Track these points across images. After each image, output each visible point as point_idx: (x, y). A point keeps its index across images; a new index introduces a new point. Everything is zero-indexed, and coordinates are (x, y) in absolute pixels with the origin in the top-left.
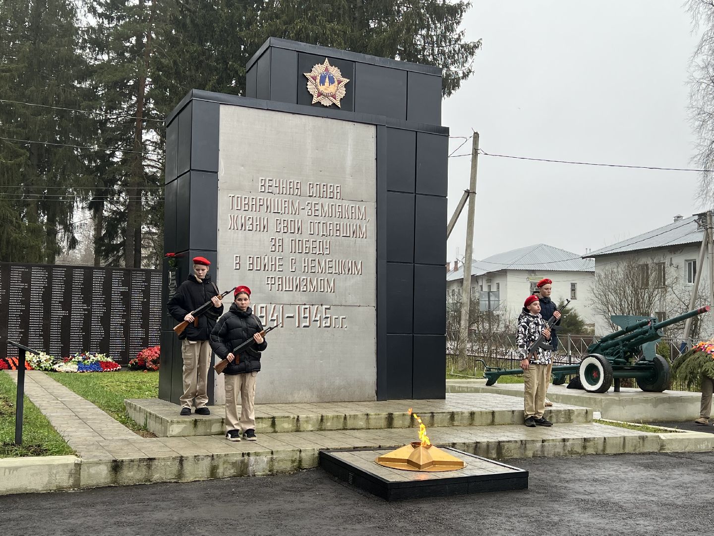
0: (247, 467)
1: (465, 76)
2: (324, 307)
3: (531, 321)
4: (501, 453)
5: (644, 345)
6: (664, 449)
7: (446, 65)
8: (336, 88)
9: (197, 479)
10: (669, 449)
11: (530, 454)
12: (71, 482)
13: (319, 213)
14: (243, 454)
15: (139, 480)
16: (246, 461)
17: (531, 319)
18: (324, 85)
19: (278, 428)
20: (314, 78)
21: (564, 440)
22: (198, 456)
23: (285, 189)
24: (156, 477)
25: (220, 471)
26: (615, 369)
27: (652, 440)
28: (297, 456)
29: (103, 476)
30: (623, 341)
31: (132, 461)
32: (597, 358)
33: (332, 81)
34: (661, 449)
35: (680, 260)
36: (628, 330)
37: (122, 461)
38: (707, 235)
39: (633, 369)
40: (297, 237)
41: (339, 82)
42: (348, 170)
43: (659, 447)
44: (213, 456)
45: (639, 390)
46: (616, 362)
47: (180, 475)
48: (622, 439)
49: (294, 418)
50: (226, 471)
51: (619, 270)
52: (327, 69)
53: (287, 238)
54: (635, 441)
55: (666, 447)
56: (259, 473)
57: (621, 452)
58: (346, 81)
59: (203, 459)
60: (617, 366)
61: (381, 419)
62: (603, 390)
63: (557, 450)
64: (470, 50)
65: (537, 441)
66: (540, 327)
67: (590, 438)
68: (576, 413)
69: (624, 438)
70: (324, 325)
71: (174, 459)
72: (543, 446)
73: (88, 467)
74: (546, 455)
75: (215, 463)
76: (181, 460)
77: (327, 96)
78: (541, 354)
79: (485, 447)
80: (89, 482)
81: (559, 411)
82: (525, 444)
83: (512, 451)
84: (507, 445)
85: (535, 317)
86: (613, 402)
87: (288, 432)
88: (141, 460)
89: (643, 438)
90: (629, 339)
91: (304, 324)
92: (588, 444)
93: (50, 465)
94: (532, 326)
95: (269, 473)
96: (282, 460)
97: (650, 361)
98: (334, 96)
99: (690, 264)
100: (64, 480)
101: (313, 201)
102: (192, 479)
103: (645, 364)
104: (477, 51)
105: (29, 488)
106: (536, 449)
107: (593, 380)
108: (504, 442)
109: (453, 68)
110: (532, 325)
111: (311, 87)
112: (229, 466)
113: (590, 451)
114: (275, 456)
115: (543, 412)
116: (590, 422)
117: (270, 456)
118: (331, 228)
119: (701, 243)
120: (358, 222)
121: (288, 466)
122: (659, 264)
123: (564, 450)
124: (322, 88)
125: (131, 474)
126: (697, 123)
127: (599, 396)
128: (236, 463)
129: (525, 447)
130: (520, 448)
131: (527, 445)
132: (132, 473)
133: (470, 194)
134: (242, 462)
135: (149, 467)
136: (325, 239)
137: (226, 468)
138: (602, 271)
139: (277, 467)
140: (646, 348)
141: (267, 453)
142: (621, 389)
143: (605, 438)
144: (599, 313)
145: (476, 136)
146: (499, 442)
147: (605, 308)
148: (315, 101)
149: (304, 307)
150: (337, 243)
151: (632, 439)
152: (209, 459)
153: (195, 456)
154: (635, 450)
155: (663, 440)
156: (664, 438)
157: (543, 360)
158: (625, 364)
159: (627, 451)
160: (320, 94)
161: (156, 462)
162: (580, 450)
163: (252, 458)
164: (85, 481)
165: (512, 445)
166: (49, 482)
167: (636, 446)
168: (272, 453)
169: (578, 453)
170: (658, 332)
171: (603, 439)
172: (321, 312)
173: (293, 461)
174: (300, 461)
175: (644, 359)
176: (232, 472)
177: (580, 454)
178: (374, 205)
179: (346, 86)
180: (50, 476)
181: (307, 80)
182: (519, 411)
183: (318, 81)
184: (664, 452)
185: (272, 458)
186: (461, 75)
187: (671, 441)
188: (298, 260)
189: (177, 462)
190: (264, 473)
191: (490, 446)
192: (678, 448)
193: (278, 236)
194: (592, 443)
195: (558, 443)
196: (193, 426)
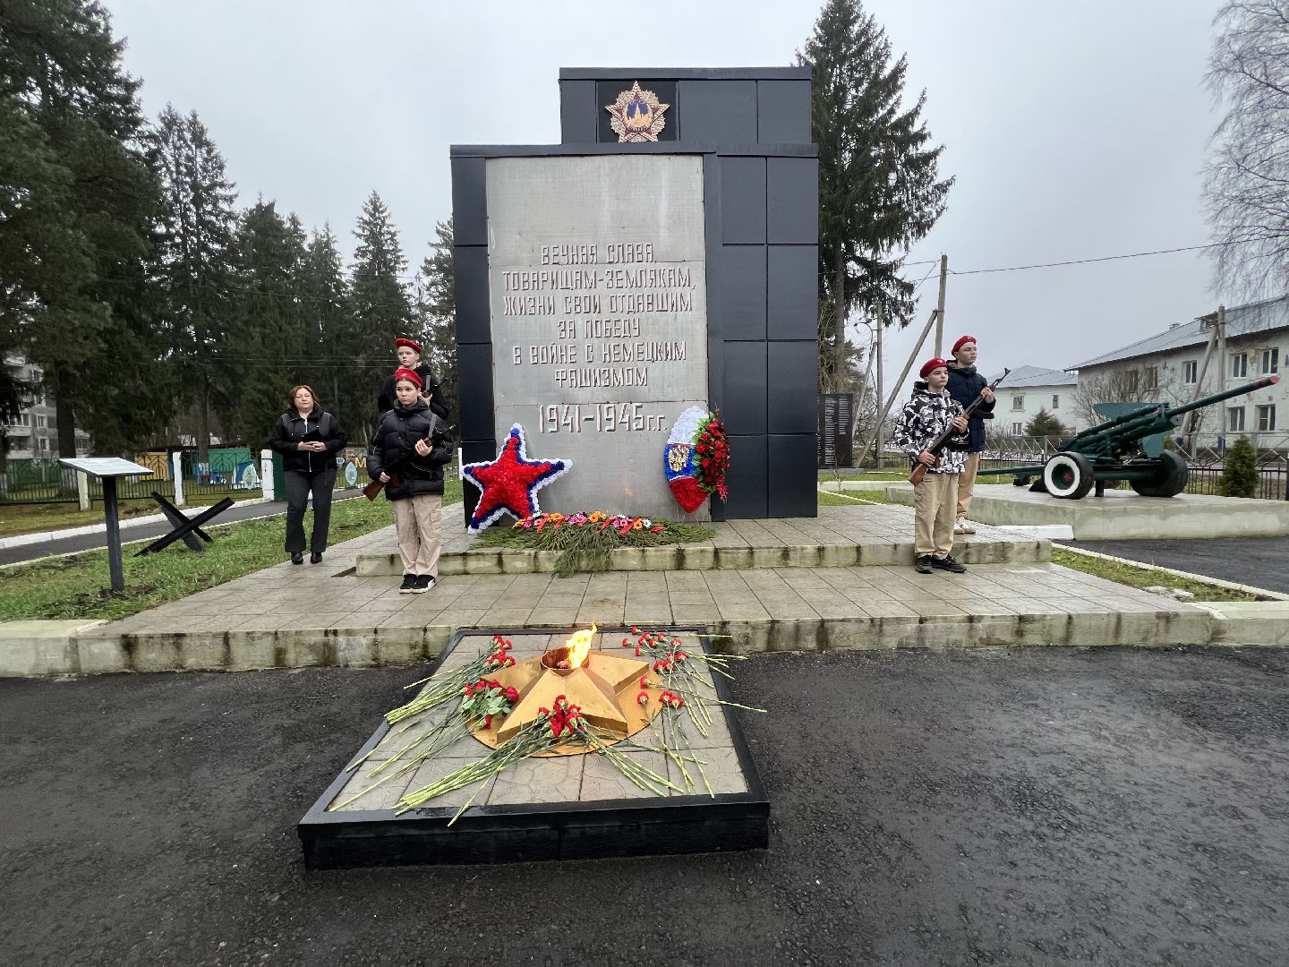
0: (335, 653)
1: (939, 214)
2: (634, 405)
3: (925, 404)
4: (827, 642)
5: (1145, 440)
6: (1220, 640)
7: (919, 208)
8: (650, 120)
9: (255, 668)
10: (1232, 641)
11: (892, 643)
12: (68, 664)
13: (624, 283)
14: (326, 633)
15: (166, 667)
16: (331, 643)
17: (927, 400)
18: (633, 117)
19: (507, 568)
20: (619, 111)
21: (971, 619)
22: (253, 632)
23: (575, 257)
24: (191, 662)
25: (291, 657)
26: (1097, 469)
27: (1190, 621)
28: (419, 638)
29: (112, 657)
30: (1112, 434)
31: (151, 637)
32: (1069, 456)
33: (644, 110)
34: (1213, 639)
35: (1177, 363)
36: (1120, 421)
37: (136, 637)
38: (1218, 331)
39: (1126, 468)
40: (594, 317)
41: (655, 110)
42: (663, 222)
43: (1207, 636)
44: (276, 633)
45: (1134, 493)
46: (1098, 461)
47: (227, 659)
48: (1113, 621)
49: (530, 555)
50: (300, 659)
51: (1105, 378)
52: (637, 97)
53: (580, 321)
54: (1144, 622)
55: (1227, 635)
56: (354, 663)
57: (1110, 642)
58: (666, 106)
59: (260, 638)
60: (1100, 466)
61: (665, 556)
62: (1078, 495)
63: (953, 637)
64: (943, 188)
65: (908, 620)
66: (943, 412)
67: (1033, 616)
68: (1016, 548)
69: (1119, 617)
70: (635, 428)
71: (215, 636)
72: (921, 630)
73: (88, 645)
74: (928, 644)
75: (281, 644)
76: (226, 638)
77: (639, 132)
78: (946, 457)
79: (791, 629)
80: (94, 665)
81: (983, 546)
82: (881, 626)
83: (851, 638)
84: (838, 628)
85: (935, 396)
86: (1093, 513)
87: (521, 573)
88: (164, 636)
89: (1167, 618)
90: (1120, 432)
91: (607, 428)
92: (1028, 626)
93: (36, 639)
94: (927, 412)
95: (373, 663)
96: (394, 644)
97: (1153, 459)
98: (648, 130)
99: (1189, 366)
100: (57, 661)
101: (614, 268)
102: (246, 667)
103: (1147, 462)
104: (950, 188)
105: (10, 670)
106: (906, 635)
107: (1064, 483)
108: (832, 621)
109: (927, 209)
110: (926, 410)
111: (615, 124)
112: (304, 650)
113: (1033, 639)
114: (380, 637)
115: (949, 549)
116: (1044, 561)
117: (371, 637)
118: (641, 301)
119: (1207, 343)
120: (679, 290)
121: (405, 654)
122: (1151, 370)
123: (971, 637)
124: (630, 122)
125: (152, 656)
126: (1212, 213)
127: (1071, 505)
128: (315, 644)
129: (881, 631)
130: (870, 632)
131: (885, 627)
132: (154, 655)
133: (938, 314)
134: (326, 645)
135: (178, 647)
136: (631, 317)
137: (300, 652)
138: (1085, 380)
139: (384, 654)
140: (1149, 443)
141: (368, 631)
142: (1106, 491)
143: (1070, 617)
144: (1080, 417)
145: (944, 259)
146: (823, 622)
147: (1088, 412)
148: (622, 139)
149: (607, 406)
150: (650, 321)
151: (1139, 619)
152: (271, 638)
153: (248, 633)
154: (1145, 639)
155: (1220, 622)
156: (1221, 617)
157: (949, 466)
158: (1112, 462)
159: (1124, 640)
160: (629, 131)
161: (187, 641)
162: (1008, 638)
163: (341, 639)
164: (87, 666)
165: (851, 627)
166: (36, 665)
167: (1147, 632)
168: (376, 632)
169: (1002, 643)
170: (1173, 420)
171: (1065, 620)
172: (631, 411)
173: (413, 647)
174: (425, 647)
175: (1145, 456)
176: (310, 659)
177: (1008, 645)
178: (702, 264)
179: (665, 113)
180: (38, 654)
181: (610, 115)
182: (906, 546)
183: (625, 114)
184: (1220, 644)
185: (375, 640)
186: (934, 215)
187: (1241, 624)
188: (596, 346)
189: (220, 641)
190: (363, 663)
191: (802, 629)
192: (1258, 637)
193: (568, 319)
194: (1037, 625)
195: (957, 624)
196: (388, 562)
